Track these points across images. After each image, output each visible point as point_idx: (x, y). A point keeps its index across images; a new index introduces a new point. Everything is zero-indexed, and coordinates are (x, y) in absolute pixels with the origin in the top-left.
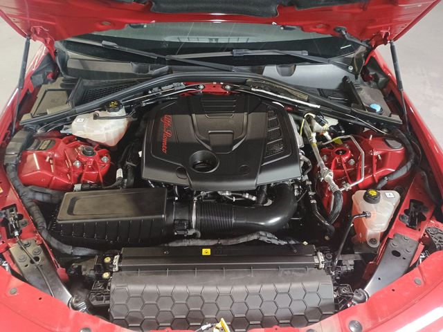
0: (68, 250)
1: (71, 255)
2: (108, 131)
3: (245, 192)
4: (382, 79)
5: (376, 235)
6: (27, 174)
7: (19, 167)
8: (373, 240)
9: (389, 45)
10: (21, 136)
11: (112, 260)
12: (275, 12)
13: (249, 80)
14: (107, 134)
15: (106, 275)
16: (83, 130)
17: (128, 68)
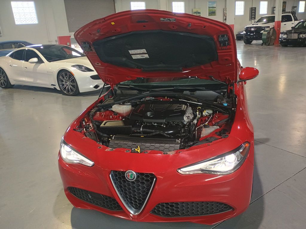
0: (101, 134)
1: (102, 136)
2: (123, 109)
6: (95, 117)
7: (93, 116)
10: (96, 108)
11: (113, 136)
14: (123, 110)
15: (110, 139)
16: (116, 109)
17: (135, 92)
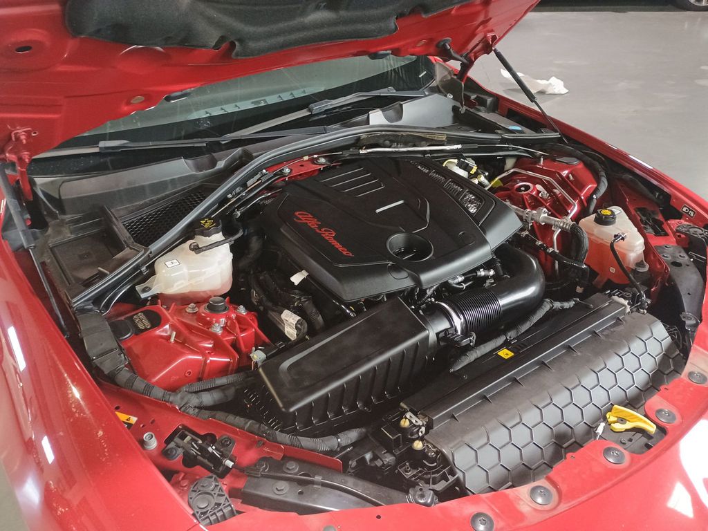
3: (478, 269)
4: (489, 100)
5: (639, 256)
8: (640, 264)
9: (493, 53)
12: (393, 27)
13: (364, 136)
15: (418, 445)
17: (180, 169)
